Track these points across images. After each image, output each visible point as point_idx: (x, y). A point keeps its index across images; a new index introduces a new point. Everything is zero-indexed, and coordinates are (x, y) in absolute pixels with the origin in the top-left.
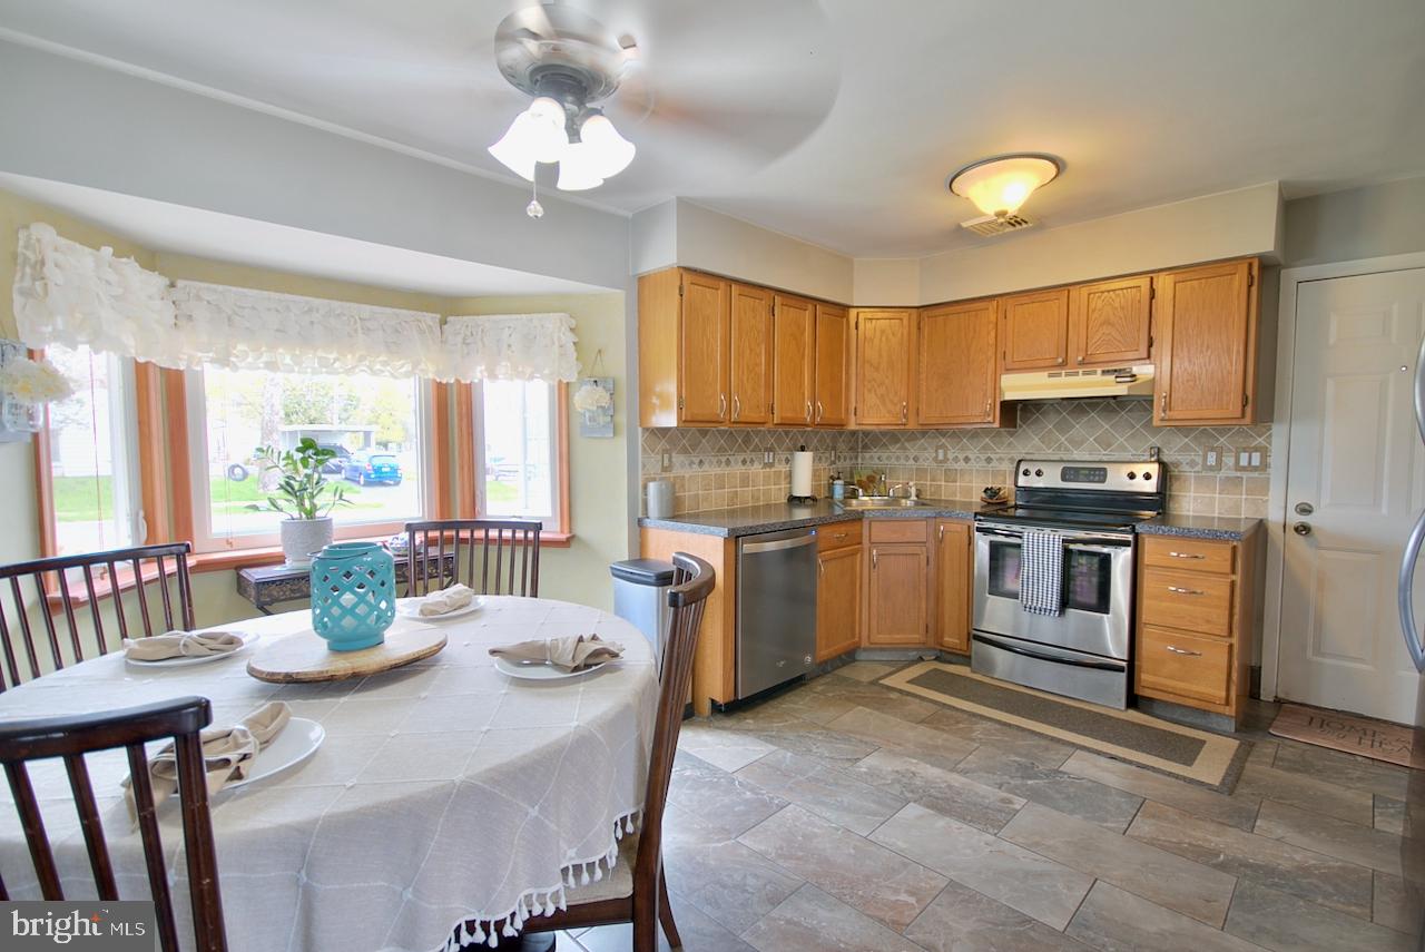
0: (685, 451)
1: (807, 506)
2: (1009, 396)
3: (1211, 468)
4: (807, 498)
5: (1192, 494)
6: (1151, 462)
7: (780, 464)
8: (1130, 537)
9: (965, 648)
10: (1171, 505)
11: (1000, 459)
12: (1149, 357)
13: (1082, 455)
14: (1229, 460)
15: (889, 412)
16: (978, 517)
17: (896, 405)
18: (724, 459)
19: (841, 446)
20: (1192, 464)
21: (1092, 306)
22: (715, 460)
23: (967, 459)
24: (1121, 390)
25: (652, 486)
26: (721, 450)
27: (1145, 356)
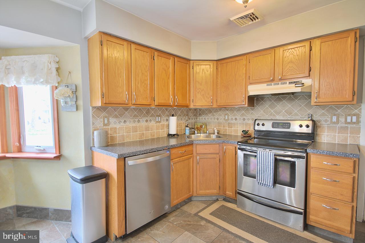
0: (116, 117)
1: (175, 138)
2: (251, 93)
3: (334, 123)
4: (175, 134)
5: (326, 134)
6: (308, 120)
7: (164, 121)
8: (305, 155)
9: (235, 197)
10: (317, 138)
11: (248, 119)
12: (309, 76)
13: (279, 117)
14: (342, 120)
15: (206, 101)
16: (239, 144)
17: (208, 98)
18: (137, 120)
19: (190, 114)
20: (326, 121)
21: (285, 56)
22: (132, 120)
23: (236, 119)
24: (298, 90)
25: (96, 133)
26: (135, 116)
27: (308, 75)
